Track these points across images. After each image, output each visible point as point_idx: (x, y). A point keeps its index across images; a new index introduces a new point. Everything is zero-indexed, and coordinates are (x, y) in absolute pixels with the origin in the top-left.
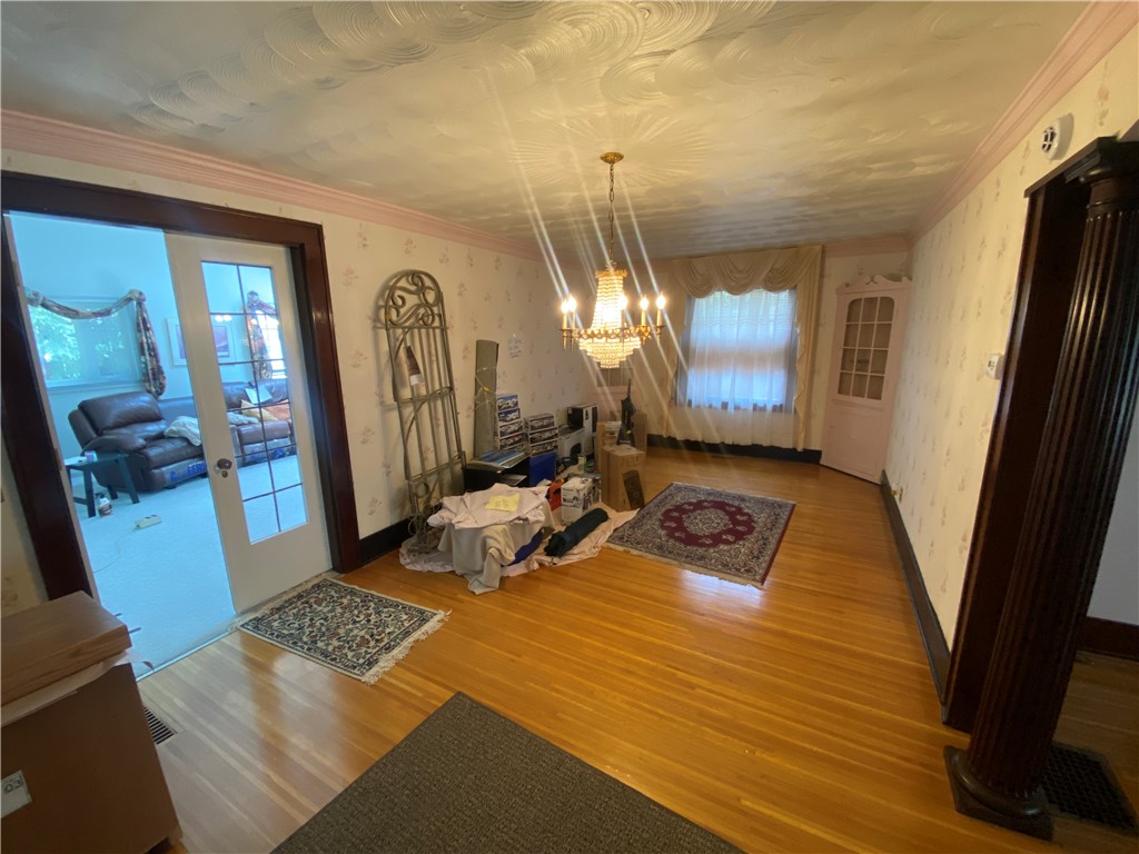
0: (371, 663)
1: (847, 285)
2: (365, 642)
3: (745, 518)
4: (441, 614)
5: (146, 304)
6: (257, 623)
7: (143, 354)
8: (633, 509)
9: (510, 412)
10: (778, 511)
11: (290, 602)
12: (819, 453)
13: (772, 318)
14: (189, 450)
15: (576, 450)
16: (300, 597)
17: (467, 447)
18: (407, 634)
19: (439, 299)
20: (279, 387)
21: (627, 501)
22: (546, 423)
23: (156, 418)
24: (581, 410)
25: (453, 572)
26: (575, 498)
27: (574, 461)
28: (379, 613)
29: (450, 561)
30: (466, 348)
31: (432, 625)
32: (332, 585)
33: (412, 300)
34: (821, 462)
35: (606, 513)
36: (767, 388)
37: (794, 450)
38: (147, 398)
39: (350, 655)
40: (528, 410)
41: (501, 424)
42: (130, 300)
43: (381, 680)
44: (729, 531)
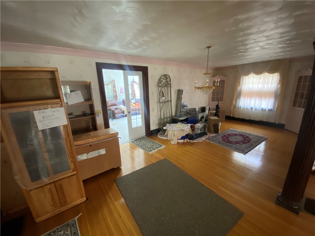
0: (151, 151)
1: (299, 71)
2: (150, 148)
3: (249, 139)
4: (164, 146)
5: (115, 82)
6: (132, 142)
7: (114, 92)
8: (215, 133)
9: (185, 107)
10: (260, 139)
11: (138, 140)
12: (284, 125)
13: (271, 82)
14: (121, 112)
15: (202, 117)
16: (139, 139)
17: (174, 114)
18: (157, 148)
19: (170, 80)
20: (137, 100)
21: (214, 131)
22: (194, 110)
23: (116, 105)
24: (205, 108)
25: (168, 139)
26: (198, 128)
27: (201, 120)
28: (153, 144)
29: (167, 137)
30: (175, 91)
31: (162, 147)
32: (145, 138)
33: (164, 81)
34: (285, 128)
35: (206, 133)
36: (267, 103)
37: (275, 123)
38: (114, 101)
39: (147, 149)
40: (190, 107)
41: (182, 109)
42: (113, 81)
43: (152, 154)
44: (242, 141)
